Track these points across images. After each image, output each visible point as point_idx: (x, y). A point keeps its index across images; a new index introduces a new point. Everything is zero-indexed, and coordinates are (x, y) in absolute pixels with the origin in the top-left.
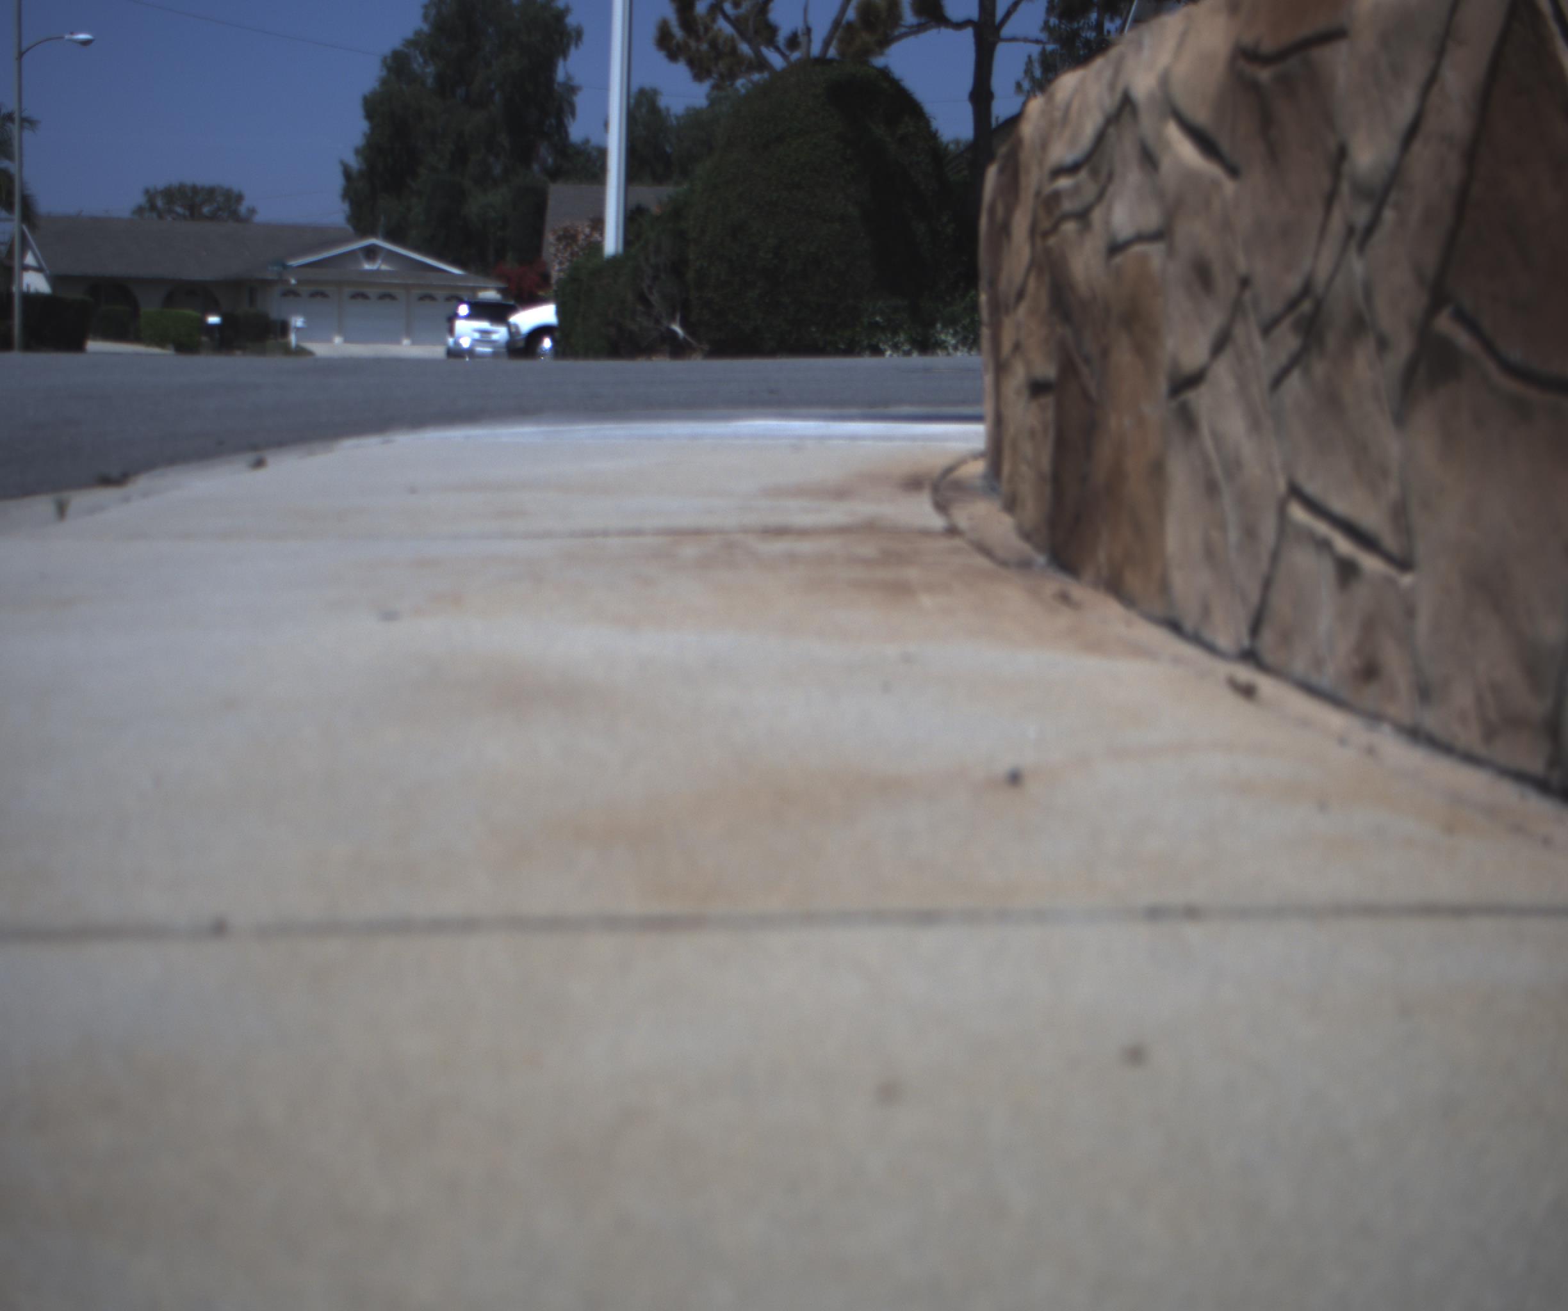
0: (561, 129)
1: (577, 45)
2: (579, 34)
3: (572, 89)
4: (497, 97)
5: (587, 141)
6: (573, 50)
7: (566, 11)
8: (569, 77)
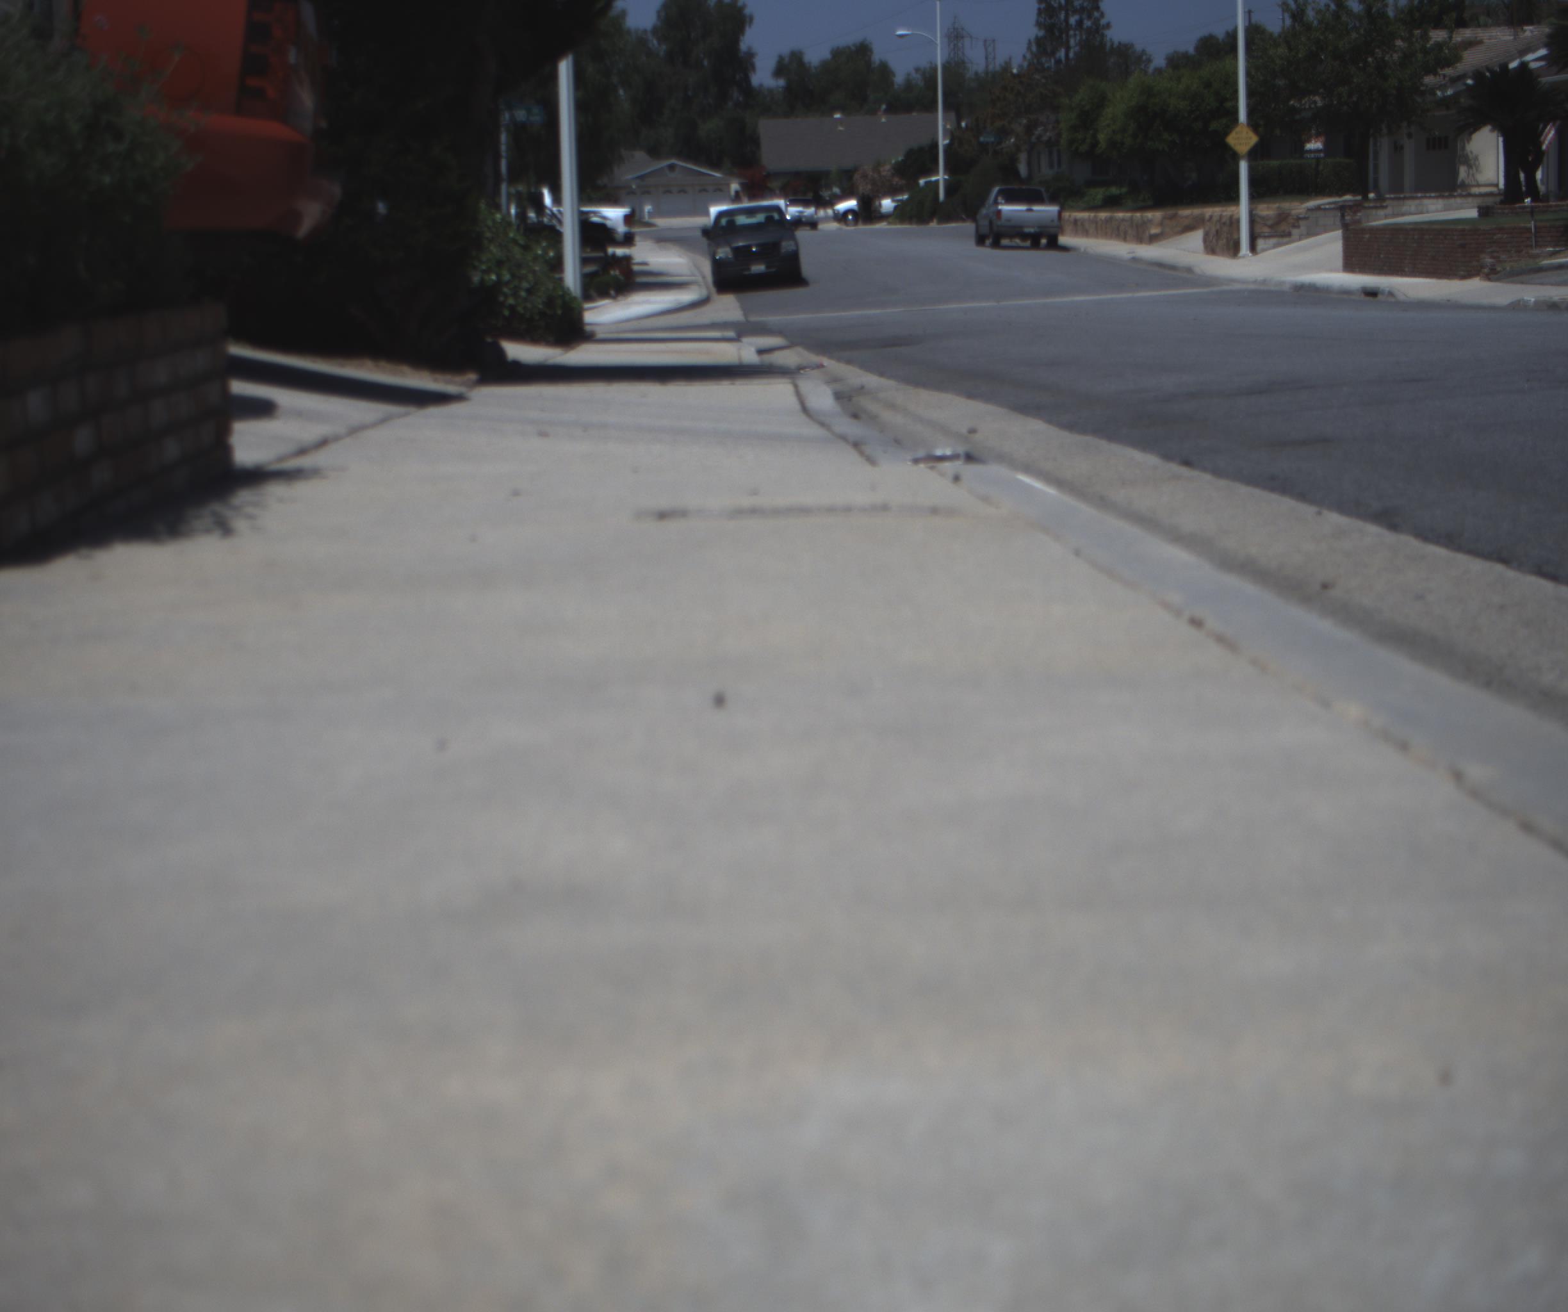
0: (747, 79)
1: (750, 26)
2: (751, 19)
3: (751, 55)
4: (706, 63)
5: (761, 85)
6: (747, 28)
7: (744, 6)
8: (750, 48)
